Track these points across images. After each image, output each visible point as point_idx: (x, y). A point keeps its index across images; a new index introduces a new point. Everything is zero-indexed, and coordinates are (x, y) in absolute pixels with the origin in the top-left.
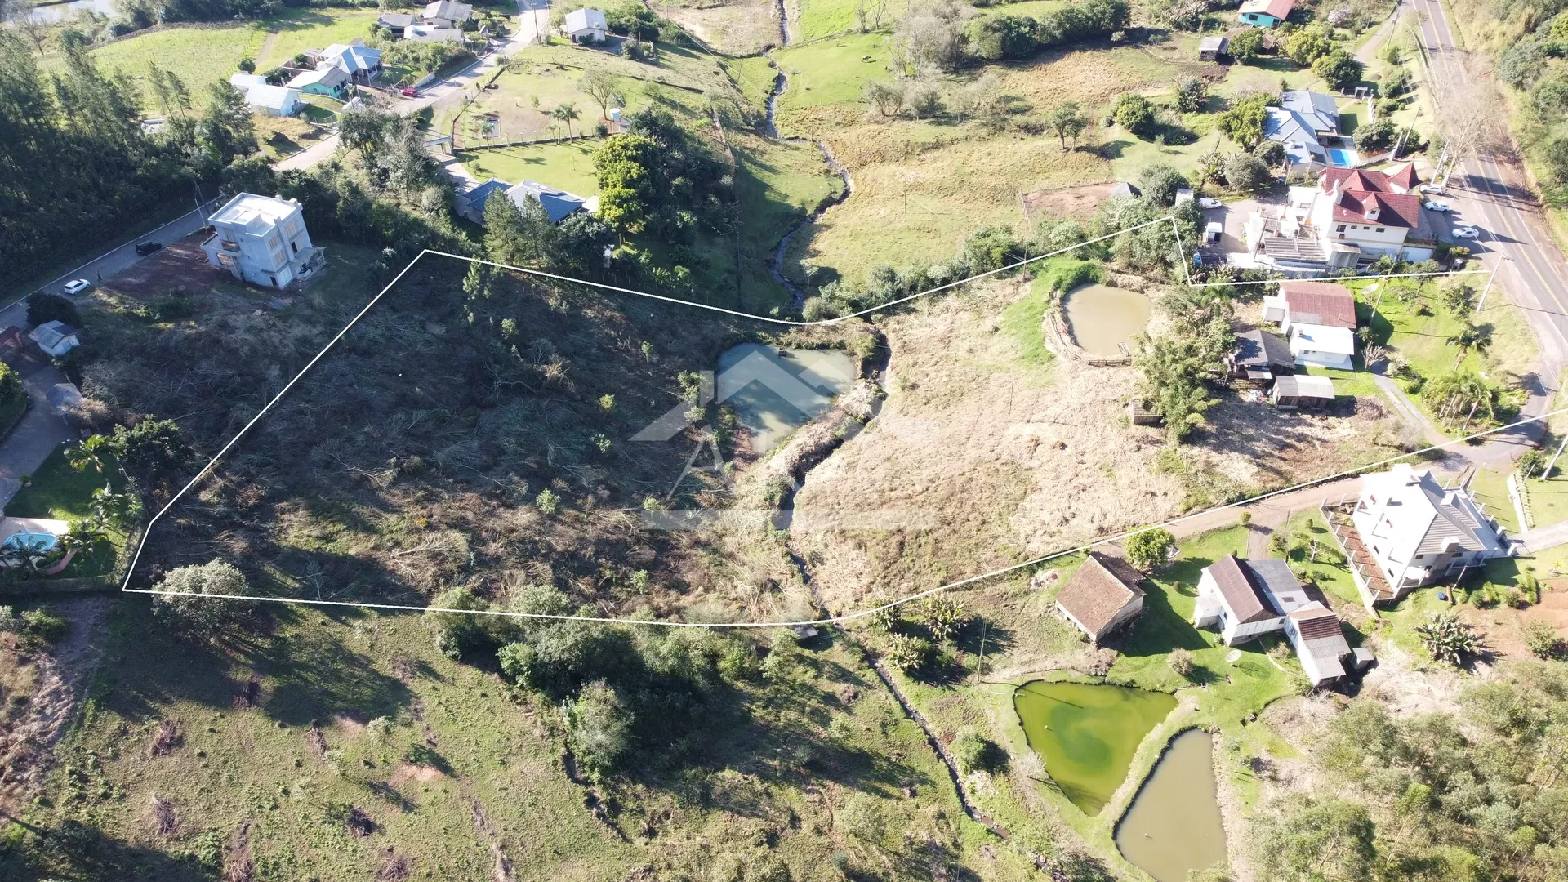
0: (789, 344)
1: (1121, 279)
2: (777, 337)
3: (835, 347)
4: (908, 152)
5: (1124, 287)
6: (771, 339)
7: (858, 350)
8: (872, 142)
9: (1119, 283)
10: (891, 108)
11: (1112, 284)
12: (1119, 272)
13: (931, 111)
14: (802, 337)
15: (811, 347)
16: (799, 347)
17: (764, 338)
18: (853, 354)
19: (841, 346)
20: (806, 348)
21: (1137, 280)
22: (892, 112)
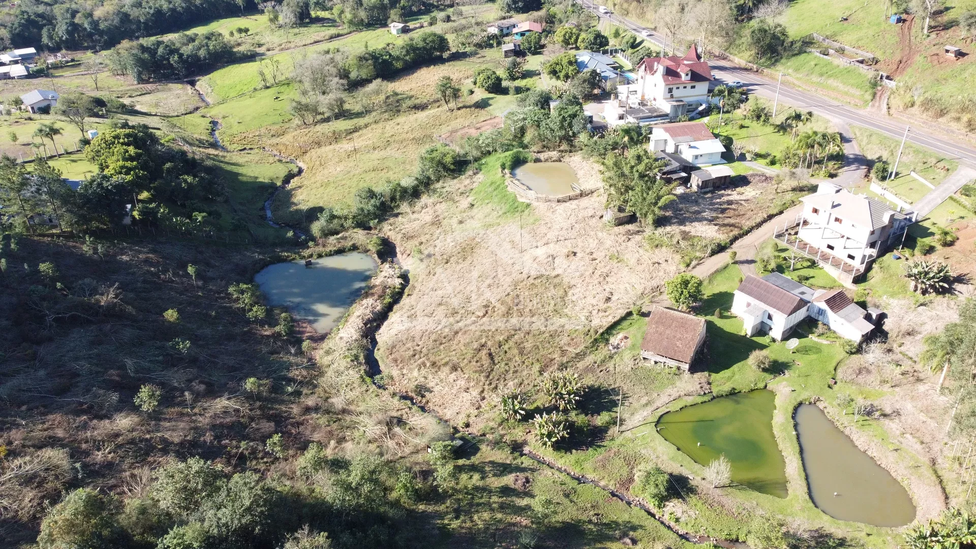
0: (311, 256)
1: (542, 156)
2: (298, 253)
3: (350, 250)
4: (336, 137)
5: (546, 160)
6: (293, 256)
7: (370, 247)
8: (306, 138)
9: (542, 159)
10: (310, 118)
11: (537, 160)
12: (539, 152)
13: (342, 114)
14: (320, 249)
15: (330, 254)
16: (320, 256)
17: (288, 257)
18: (366, 251)
19: (354, 248)
20: (326, 255)
21: (554, 154)
22: (311, 122)
